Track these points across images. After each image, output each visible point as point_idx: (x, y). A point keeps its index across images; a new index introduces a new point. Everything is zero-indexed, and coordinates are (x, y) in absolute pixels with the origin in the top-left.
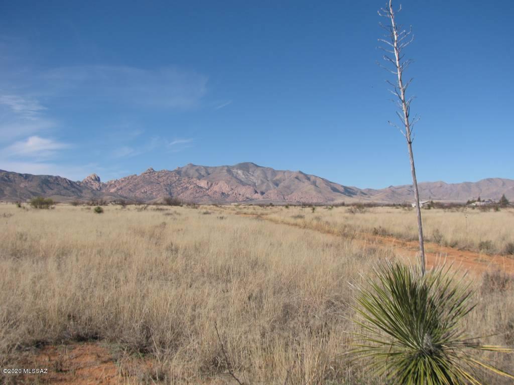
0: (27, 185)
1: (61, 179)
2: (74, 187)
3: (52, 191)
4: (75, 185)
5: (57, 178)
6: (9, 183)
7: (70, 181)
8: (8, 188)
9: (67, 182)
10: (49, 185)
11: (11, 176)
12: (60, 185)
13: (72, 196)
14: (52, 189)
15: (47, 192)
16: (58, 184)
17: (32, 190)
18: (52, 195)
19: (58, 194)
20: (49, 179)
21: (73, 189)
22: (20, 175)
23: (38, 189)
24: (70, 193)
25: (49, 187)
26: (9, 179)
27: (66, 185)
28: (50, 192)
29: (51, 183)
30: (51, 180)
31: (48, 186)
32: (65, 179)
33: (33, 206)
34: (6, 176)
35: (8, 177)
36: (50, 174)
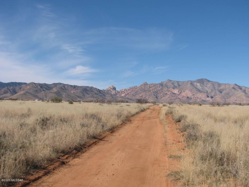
0: (75, 92)
1: (94, 88)
2: (101, 93)
4: (102, 92)
5: (91, 88)
6: (65, 91)
7: (98, 90)
8: (64, 93)
9: (97, 90)
10: (87, 92)
11: (66, 86)
12: (93, 92)
14: (89, 94)
15: (86, 96)
16: (92, 91)
17: (78, 95)
19: (92, 97)
20: (87, 88)
21: (100, 94)
22: (71, 86)
23: (81, 94)
24: (99, 96)
25: (87, 93)
26: (65, 88)
27: (96, 92)
28: (88, 96)
29: (88, 91)
30: (88, 89)
31: (86, 92)
32: (96, 88)
34: (63, 87)
35: (64, 87)
36: (87, 86)
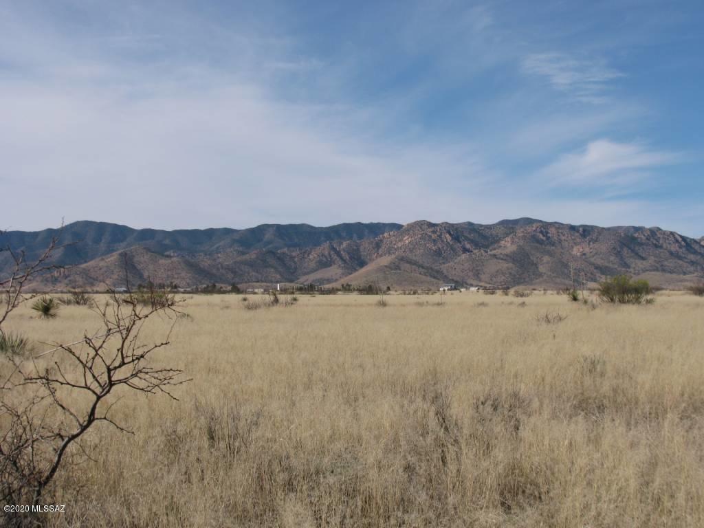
0: (587, 250)
1: (664, 233)
2: (695, 252)
3: (644, 262)
4: (697, 247)
5: (654, 232)
6: (548, 247)
7: (684, 238)
8: (546, 258)
9: (677, 241)
10: (637, 248)
11: (552, 230)
12: (661, 247)
13: (690, 273)
14: (643, 259)
15: (633, 265)
16: (656, 246)
17: (599, 262)
18: (644, 271)
19: (657, 270)
20: (636, 235)
21: (692, 257)
22: (572, 228)
23: (612, 258)
24: (685, 265)
25: (637, 254)
26: (548, 238)
27: (674, 247)
28: (640, 264)
29: (641, 244)
30: (641, 237)
31: (633, 251)
32: (672, 233)
33: (605, 299)
34: (541, 232)
35: (545, 234)
36: (637, 225)
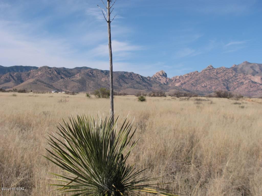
0: (107, 79)
1: (135, 74)
2: (145, 82)
3: (128, 85)
4: (146, 80)
5: (131, 74)
6: (93, 78)
7: (142, 77)
8: (92, 82)
9: (139, 78)
10: (125, 80)
11: (94, 72)
12: (134, 79)
13: (144, 89)
14: (127, 83)
15: (123, 86)
16: (132, 79)
18: (127, 88)
19: (131, 88)
20: (125, 75)
21: (144, 83)
22: (102, 71)
23: (116, 83)
24: (142, 86)
25: (125, 82)
26: (93, 75)
27: (138, 80)
28: (126, 85)
29: (126, 78)
30: (127, 76)
31: (123, 80)
32: (138, 75)
34: (90, 72)
35: (92, 73)
36: (125, 71)
